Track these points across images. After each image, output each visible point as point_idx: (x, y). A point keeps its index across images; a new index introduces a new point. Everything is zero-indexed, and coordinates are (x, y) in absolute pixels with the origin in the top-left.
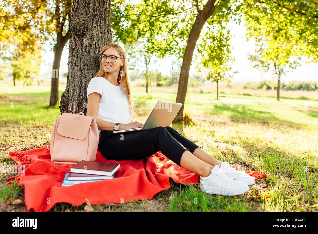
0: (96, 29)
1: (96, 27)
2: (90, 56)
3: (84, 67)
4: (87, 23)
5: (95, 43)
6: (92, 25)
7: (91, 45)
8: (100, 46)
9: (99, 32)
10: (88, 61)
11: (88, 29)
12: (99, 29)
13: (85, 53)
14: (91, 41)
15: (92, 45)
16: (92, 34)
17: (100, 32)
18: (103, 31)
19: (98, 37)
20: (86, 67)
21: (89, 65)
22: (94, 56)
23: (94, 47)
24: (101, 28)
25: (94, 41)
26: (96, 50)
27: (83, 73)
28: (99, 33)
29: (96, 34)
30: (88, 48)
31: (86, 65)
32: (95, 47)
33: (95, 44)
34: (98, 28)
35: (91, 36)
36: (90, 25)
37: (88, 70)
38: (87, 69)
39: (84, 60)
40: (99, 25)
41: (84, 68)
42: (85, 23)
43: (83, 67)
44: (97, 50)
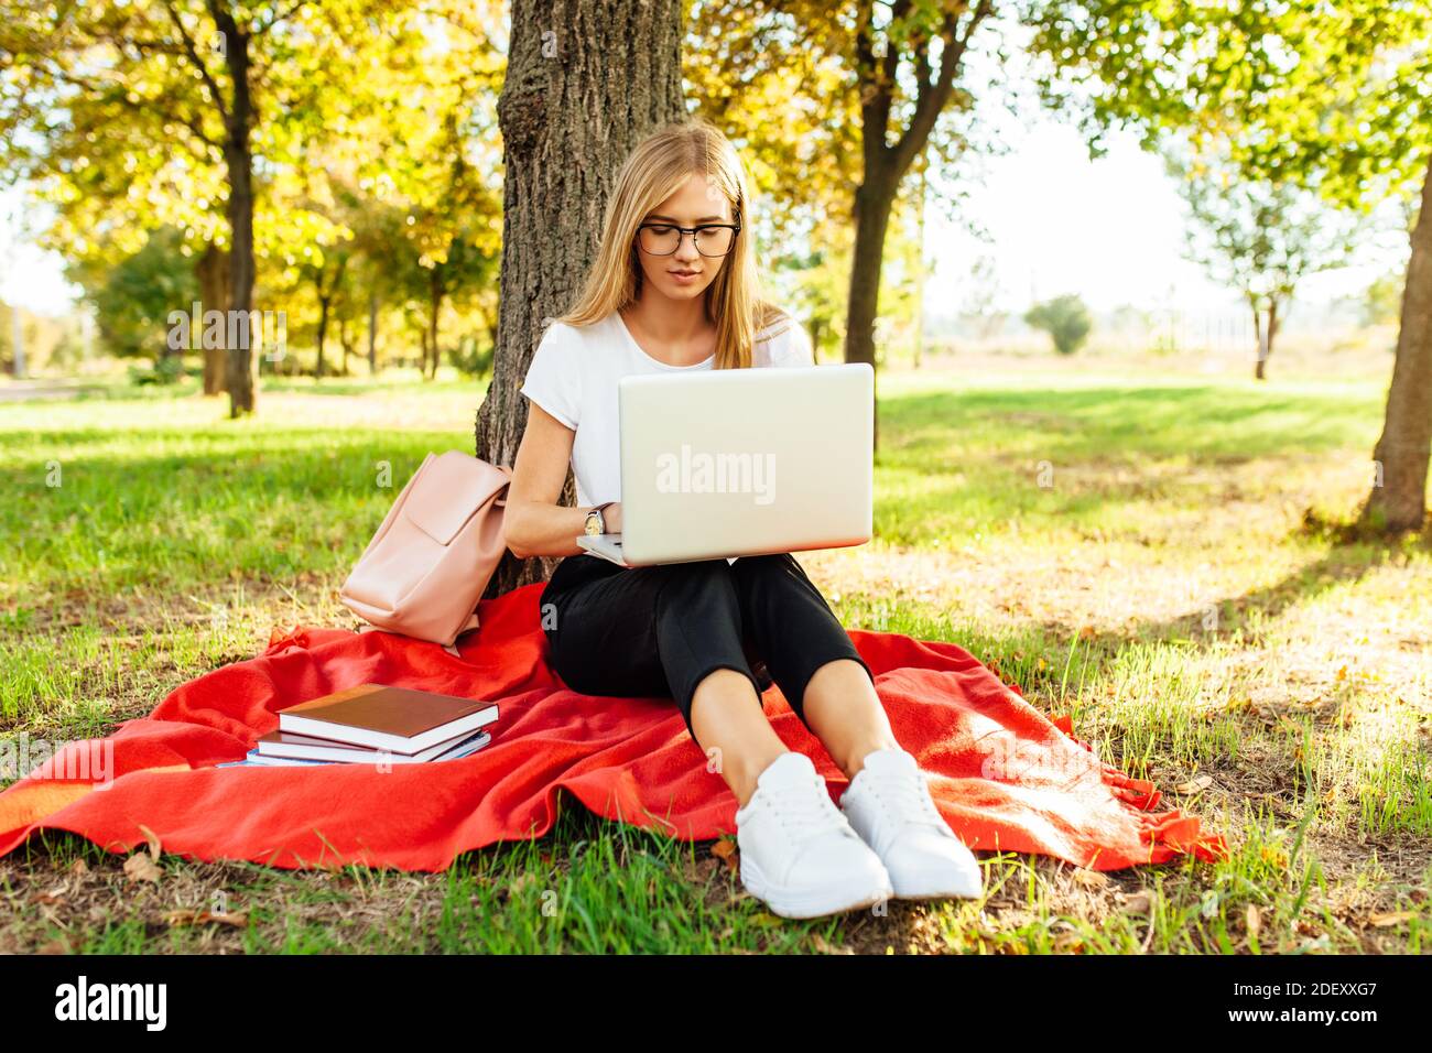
0: (585, 108)
1: (581, 99)
2: (561, 233)
3: (540, 282)
4: (541, 90)
5: (583, 173)
6: (564, 96)
7: (562, 183)
8: (606, 182)
9: (599, 121)
10: (554, 254)
11: (544, 116)
12: (597, 109)
13: (540, 225)
14: (562, 167)
15: (569, 185)
16: (566, 134)
17: (605, 123)
18: (622, 114)
19: (595, 144)
20: (546, 282)
21: (557, 273)
22: (577, 233)
23: (578, 192)
24: (608, 101)
25: (577, 163)
26: (588, 204)
27: (535, 307)
28: (599, 129)
29: (586, 132)
30: (549, 199)
31: (547, 275)
32: (583, 191)
33: (580, 176)
34: (590, 105)
35: (563, 146)
36: (555, 97)
37: (555, 293)
38: (551, 290)
39: (538, 254)
40: (595, 89)
41: (537, 289)
42: (532, 94)
43: (535, 283)
44: (593, 203)
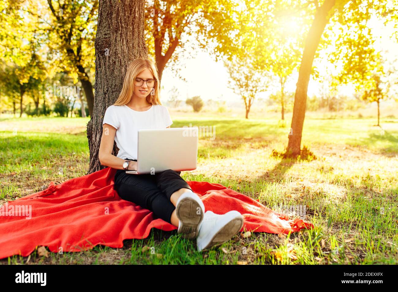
0: (121, 43)
1: (120, 40)
2: (114, 76)
3: (108, 89)
4: (109, 37)
5: (121, 60)
6: (116, 39)
7: (115, 62)
8: (127, 63)
9: (125, 46)
10: (112, 81)
11: (110, 44)
12: (125, 43)
13: (108, 73)
14: (115, 58)
15: (117, 63)
16: (116, 49)
17: (127, 47)
18: (131, 45)
19: (124, 52)
20: (110, 89)
21: (113, 87)
22: (119, 76)
23: (119, 65)
24: (127, 41)
25: (119, 57)
26: (122, 68)
27: (107, 96)
28: (125, 48)
29: (121, 49)
30: (111, 66)
31: (110, 87)
32: (120, 65)
33: (120, 61)
34: (123, 42)
35: (115, 53)
36: (113, 39)
37: (112, 92)
39: (107, 81)
40: (124, 38)
41: (107, 91)
42: (107, 38)
43: (107, 89)
44: (123, 68)
